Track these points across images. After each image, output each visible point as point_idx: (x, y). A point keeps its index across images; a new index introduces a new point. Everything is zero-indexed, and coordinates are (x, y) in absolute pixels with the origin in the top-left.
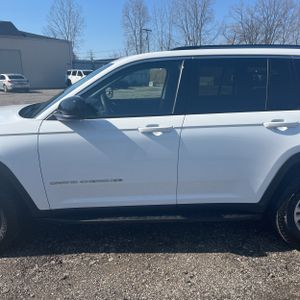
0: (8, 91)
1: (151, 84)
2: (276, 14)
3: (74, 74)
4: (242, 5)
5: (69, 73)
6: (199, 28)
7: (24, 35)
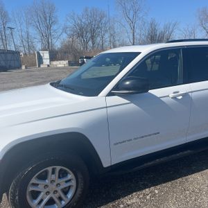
1: (23, 67)
2: (95, 21)
4: (74, 14)
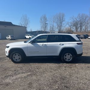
0: (10, 40)
3: (27, 35)
4: (73, 17)
5: (26, 35)
6: (61, 23)
7: (14, 25)
